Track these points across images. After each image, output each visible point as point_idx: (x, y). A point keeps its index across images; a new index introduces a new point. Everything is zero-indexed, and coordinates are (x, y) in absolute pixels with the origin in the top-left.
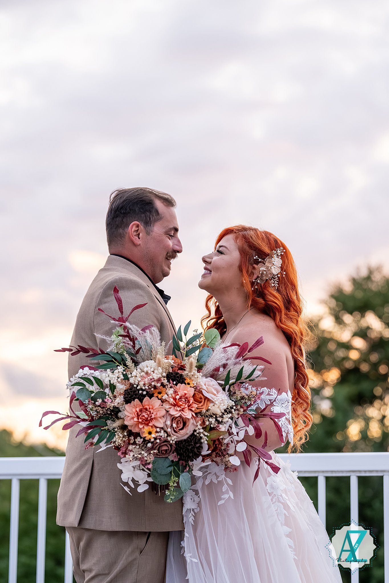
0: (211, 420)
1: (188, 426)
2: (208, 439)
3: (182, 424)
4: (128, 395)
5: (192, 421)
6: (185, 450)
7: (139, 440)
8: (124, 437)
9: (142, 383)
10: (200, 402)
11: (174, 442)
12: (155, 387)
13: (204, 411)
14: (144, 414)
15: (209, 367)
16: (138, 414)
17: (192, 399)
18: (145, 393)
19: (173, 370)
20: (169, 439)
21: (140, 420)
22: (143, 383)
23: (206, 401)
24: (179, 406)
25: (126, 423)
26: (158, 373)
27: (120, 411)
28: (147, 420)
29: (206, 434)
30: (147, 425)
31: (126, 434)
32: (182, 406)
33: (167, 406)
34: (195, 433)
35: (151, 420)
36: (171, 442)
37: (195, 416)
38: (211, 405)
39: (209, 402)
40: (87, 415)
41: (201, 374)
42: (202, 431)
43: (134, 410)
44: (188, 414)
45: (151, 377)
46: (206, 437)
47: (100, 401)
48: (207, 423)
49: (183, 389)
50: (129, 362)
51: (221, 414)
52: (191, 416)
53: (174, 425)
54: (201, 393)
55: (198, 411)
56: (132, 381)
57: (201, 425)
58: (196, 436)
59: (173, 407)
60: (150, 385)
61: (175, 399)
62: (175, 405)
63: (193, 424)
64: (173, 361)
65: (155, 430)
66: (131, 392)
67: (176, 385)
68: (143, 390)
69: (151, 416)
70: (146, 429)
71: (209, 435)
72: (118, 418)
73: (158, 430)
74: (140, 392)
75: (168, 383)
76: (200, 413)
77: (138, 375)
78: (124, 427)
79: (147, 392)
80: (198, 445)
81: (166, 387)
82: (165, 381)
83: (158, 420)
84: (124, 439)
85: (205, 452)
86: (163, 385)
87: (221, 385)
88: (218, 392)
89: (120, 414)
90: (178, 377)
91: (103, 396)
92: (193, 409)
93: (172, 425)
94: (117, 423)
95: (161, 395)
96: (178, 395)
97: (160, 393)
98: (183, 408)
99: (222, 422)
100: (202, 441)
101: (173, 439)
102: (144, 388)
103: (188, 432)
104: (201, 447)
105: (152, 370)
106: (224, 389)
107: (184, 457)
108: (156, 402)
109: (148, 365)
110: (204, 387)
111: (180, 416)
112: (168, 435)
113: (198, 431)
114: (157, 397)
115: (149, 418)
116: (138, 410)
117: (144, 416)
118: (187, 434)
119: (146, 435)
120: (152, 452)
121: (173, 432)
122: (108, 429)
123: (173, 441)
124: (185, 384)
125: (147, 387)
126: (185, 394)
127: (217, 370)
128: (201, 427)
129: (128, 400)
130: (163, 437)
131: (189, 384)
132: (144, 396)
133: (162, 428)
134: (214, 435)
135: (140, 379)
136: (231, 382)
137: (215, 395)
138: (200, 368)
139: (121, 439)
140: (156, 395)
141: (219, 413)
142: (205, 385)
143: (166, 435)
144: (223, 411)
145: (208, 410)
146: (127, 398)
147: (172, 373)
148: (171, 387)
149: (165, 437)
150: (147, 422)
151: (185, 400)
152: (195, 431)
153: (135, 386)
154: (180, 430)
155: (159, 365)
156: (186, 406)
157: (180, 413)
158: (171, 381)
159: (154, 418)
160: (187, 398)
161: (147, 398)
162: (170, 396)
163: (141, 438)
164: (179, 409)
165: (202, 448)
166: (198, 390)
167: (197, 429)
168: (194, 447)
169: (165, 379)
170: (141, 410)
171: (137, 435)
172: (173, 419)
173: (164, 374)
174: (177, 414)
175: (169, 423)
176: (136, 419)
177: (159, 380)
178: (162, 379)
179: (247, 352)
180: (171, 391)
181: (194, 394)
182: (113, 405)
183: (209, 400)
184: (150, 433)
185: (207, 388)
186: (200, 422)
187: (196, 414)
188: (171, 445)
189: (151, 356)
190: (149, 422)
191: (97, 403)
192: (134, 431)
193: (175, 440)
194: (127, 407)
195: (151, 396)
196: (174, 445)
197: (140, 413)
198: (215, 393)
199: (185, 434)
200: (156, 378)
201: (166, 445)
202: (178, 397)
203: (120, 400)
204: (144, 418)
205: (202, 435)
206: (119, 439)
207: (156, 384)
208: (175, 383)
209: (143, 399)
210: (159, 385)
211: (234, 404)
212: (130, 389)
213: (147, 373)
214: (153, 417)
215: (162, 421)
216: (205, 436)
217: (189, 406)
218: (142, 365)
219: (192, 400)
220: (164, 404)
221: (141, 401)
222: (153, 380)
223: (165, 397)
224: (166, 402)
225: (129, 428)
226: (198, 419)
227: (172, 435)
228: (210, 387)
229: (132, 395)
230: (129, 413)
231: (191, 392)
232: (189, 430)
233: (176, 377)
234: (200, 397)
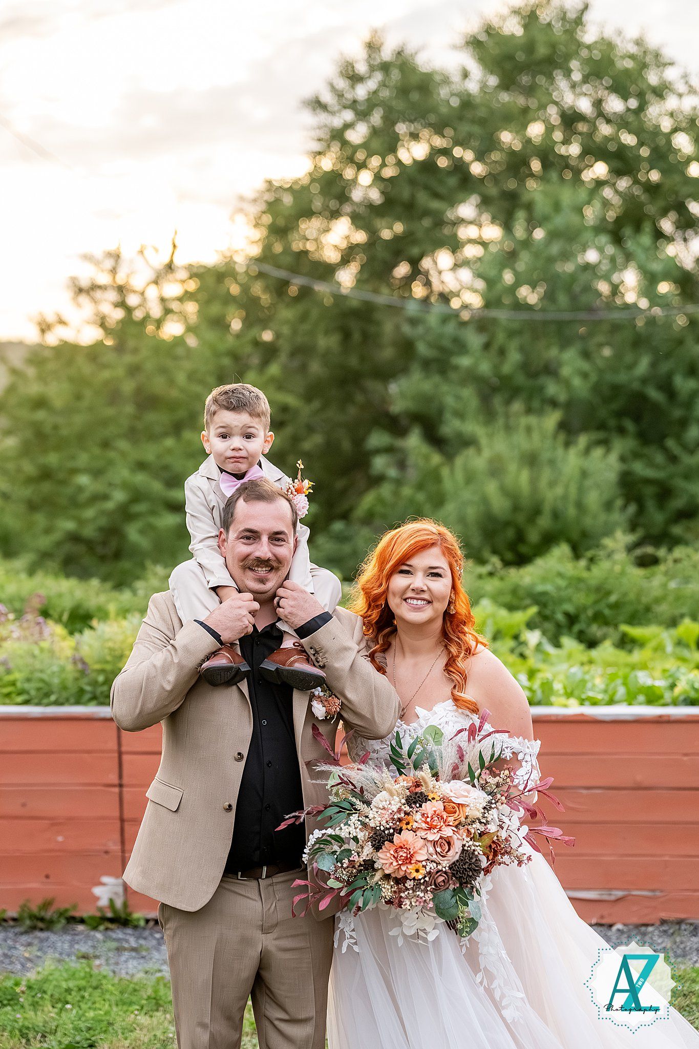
0: (474, 826)
1: (453, 844)
2: (482, 849)
3: (446, 845)
4: (375, 841)
5: (455, 837)
6: (463, 871)
7: (409, 884)
8: (392, 888)
9: (384, 823)
10: (455, 812)
11: (447, 868)
12: (400, 820)
13: (463, 819)
14: (401, 853)
15: (445, 768)
16: (394, 856)
17: (445, 813)
18: (392, 831)
19: (410, 791)
20: (440, 867)
21: (400, 862)
22: (385, 821)
23: (461, 806)
24: (435, 827)
25: (387, 872)
26: (396, 803)
27: (375, 862)
28: (406, 858)
29: (477, 844)
30: (410, 863)
31: (392, 883)
32: (437, 826)
33: (421, 833)
34: (466, 848)
35: (412, 856)
36: (444, 870)
37: (456, 830)
38: (468, 809)
39: (464, 808)
40: (340, 881)
41: (441, 781)
42: (471, 843)
43: (388, 855)
44: (448, 832)
45: (390, 811)
46: (479, 847)
47: (346, 861)
48: (473, 831)
49: (429, 808)
50: (360, 805)
51: (481, 815)
52: (452, 831)
53: (439, 850)
54: (451, 801)
55: (457, 822)
56: (372, 824)
57: (467, 836)
58: (467, 851)
59: (428, 832)
60: (393, 819)
61: (426, 823)
62: (430, 829)
63: (458, 839)
64: (405, 782)
65: (421, 864)
66: (377, 836)
67: (421, 806)
68: (389, 829)
69: (410, 852)
70: (411, 868)
71: (480, 844)
72: (376, 870)
73: (424, 863)
74: (386, 832)
75: (411, 809)
76: (459, 824)
77: (376, 816)
78: (387, 877)
79: (393, 829)
80: (474, 860)
81: (411, 813)
82: (407, 808)
83: (418, 853)
84: (393, 889)
85: (484, 863)
86: (406, 814)
87: (467, 783)
88: (468, 793)
89: (376, 866)
90: (419, 797)
91: (348, 854)
92: (451, 824)
93: (436, 851)
94: (378, 876)
95: (410, 824)
96: (428, 817)
97: (408, 824)
98: (440, 828)
99: (487, 821)
100: (476, 853)
101: (445, 864)
102: (388, 826)
103: (457, 851)
104: (478, 860)
105: (388, 803)
106: (474, 786)
107: (464, 879)
108: (406, 836)
109: (380, 799)
110: (452, 794)
111: (441, 838)
112: (436, 863)
113: (467, 845)
114: (407, 829)
115: (409, 856)
116: (392, 852)
117: (402, 856)
118: (457, 853)
119: (414, 874)
120: (429, 889)
121: (441, 858)
122: (371, 887)
123: (445, 868)
124: (429, 800)
125: (391, 824)
126: (435, 811)
127: (456, 767)
128: (469, 839)
129: (377, 848)
130: (433, 868)
131: (433, 799)
132: (393, 835)
133: (428, 860)
134: (486, 841)
135: (380, 819)
136: (476, 774)
137: (467, 797)
138: (436, 775)
139: (390, 891)
140: (404, 827)
141: (480, 816)
142: (451, 791)
143: (435, 865)
144: (483, 811)
145: (466, 818)
146: (375, 844)
147: (411, 797)
148: (417, 812)
149: (435, 867)
150: (408, 860)
151: (438, 818)
152: (464, 846)
153: (378, 828)
154: (447, 852)
155: (392, 794)
156: (442, 824)
157: (439, 835)
158: (413, 806)
159: (414, 853)
160: (438, 815)
161: (396, 835)
162: (420, 821)
163: (411, 880)
164: (435, 831)
165: (480, 861)
166: (445, 800)
167: (465, 842)
168: (470, 864)
169: (406, 805)
170: (396, 851)
171: (405, 879)
172: (435, 843)
173: (403, 801)
174: (436, 837)
175: (431, 850)
176: (395, 863)
177: (399, 810)
178: (403, 807)
179: (477, 733)
180: (418, 817)
181: (444, 807)
182: (361, 860)
183: (462, 805)
184: (417, 871)
185: (454, 793)
186: (465, 834)
187: (456, 827)
188: (446, 873)
189: (379, 788)
190: (411, 860)
191: (345, 865)
192: (399, 877)
193: (448, 865)
194: (380, 854)
195: (400, 831)
196: (449, 871)
197: (396, 856)
198: (466, 794)
199: (454, 854)
200: (395, 810)
201: (440, 875)
202: (429, 820)
203: (368, 850)
204: (403, 858)
205: (473, 848)
206: (387, 890)
207: (399, 816)
208: (418, 805)
209: (393, 839)
210: (403, 815)
211: (491, 798)
212: (375, 834)
213: (384, 808)
214: (412, 853)
215: (424, 851)
216: (477, 846)
217: (444, 823)
218: (375, 801)
219: (445, 815)
220: (418, 833)
221: (391, 841)
222: (393, 813)
223: (415, 825)
224: (419, 830)
225: (393, 875)
226: (461, 832)
227: (441, 862)
228: (457, 790)
229: (379, 839)
230: (385, 860)
231: (439, 806)
232: (457, 848)
233: (416, 798)
234: (451, 807)
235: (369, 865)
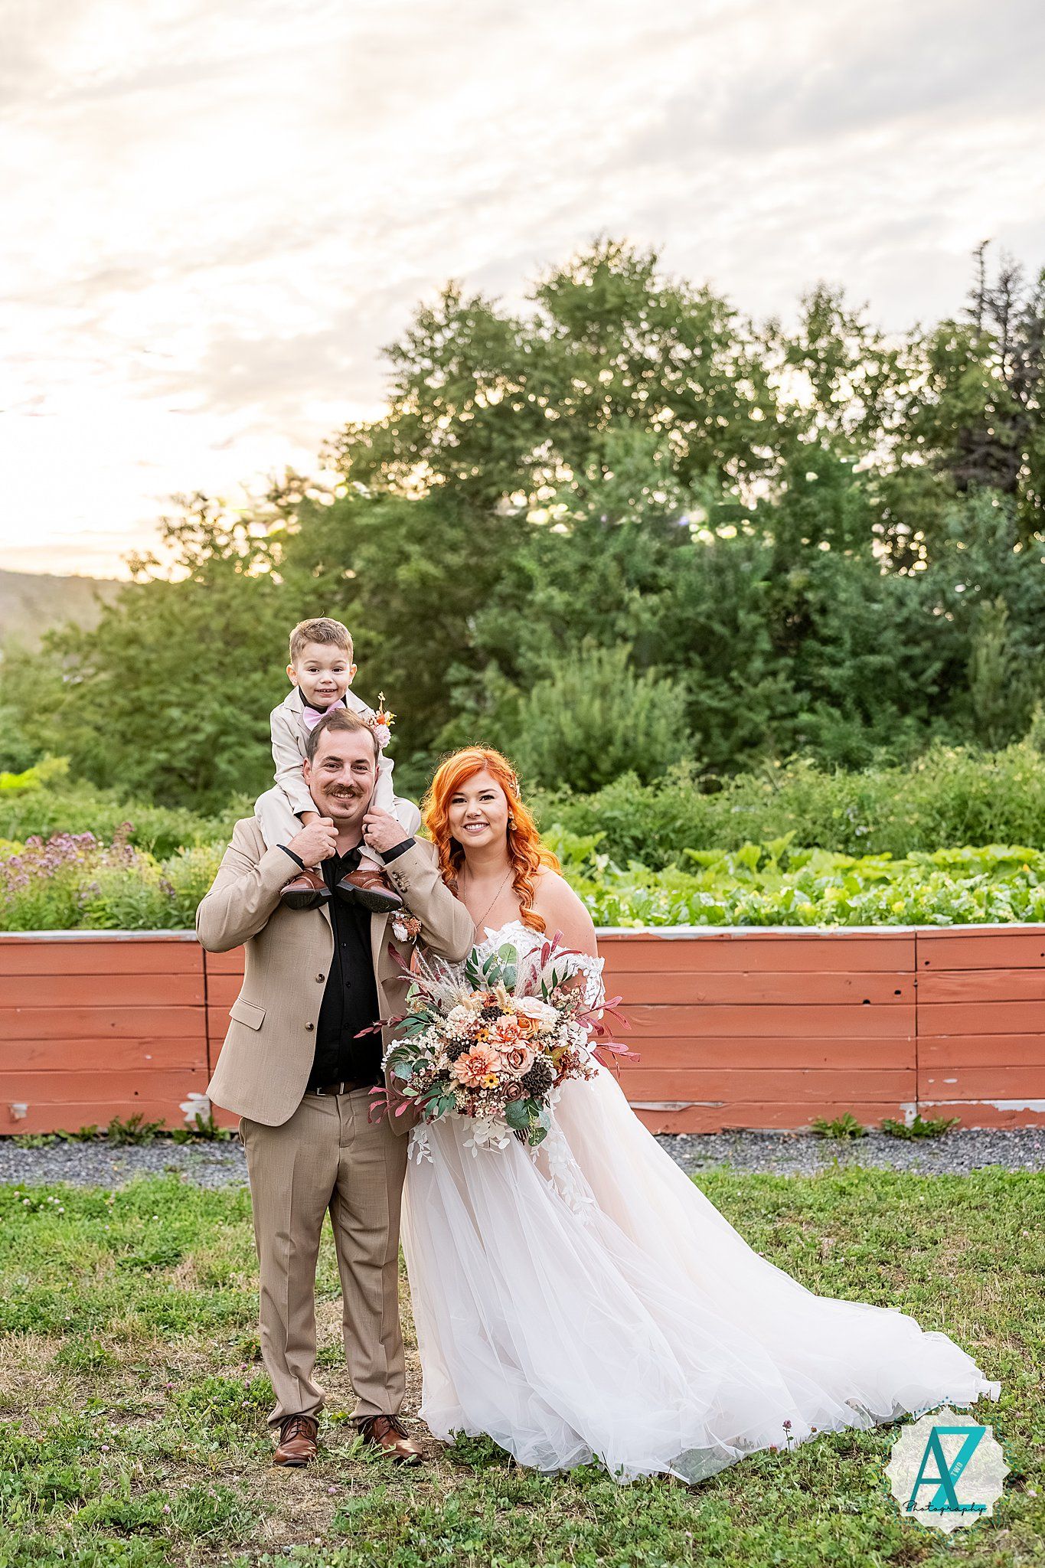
0: (546, 1039)
1: (526, 1056)
2: (552, 1061)
3: (519, 1057)
4: (451, 1052)
5: (527, 1050)
6: (534, 1083)
7: (483, 1094)
8: (465, 1097)
9: (459, 1034)
10: (528, 1026)
11: (519, 1079)
12: (475, 1032)
13: (535, 1033)
14: (476, 1064)
15: (520, 987)
16: (469, 1067)
18: (467, 1042)
19: (485, 1006)
20: (513, 1078)
21: (475, 1073)
22: (461, 1033)
23: (533, 1022)
24: (509, 1040)
25: (461, 1081)
26: (472, 1016)
27: (450, 1072)
28: (481, 1069)
29: (548, 1056)
30: (484, 1074)
31: (466, 1093)
32: (511, 1038)
33: (496, 1046)
34: (537, 1061)
35: (486, 1067)
36: (516, 1080)
37: (529, 1043)
38: (540, 1024)
39: (536, 1023)
40: (416, 1090)
41: (515, 997)
42: (542, 1055)
43: (464, 1065)
44: (521, 1045)
45: (466, 1023)
46: (550, 1060)
47: (423, 1070)
48: (544, 1045)
49: (504, 1021)
50: (436, 1017)
51: (554, 1029)
52: (525, 1045)
53: (512, 1062)
54: (524, 1016)
55: (530, 1036)
56: (448, 1036)
57: (539, 1050)
58: (538, 1063)
59: (503, 1044)
60: (469, 1032)
61: (501, 1035)
62: (503, 1041)
63: (530, 1052)
64: (481, 997)
65: (494, 1075)
66: (452, 1047)
67: (495, 1019)
68: (464, 1041)
69: (484, 1063)
70: (485, 1079)
71: (551, 1056)
72: (451, 1080)
73: (498, 1074)
74: (462, 1043)
75: (486, 1022)
76: (532, 1037)
77: (451, 1028)
78: (461, 1087)
79: (469, 1040)
80: (544, 1072)
81: (486, 1026)
82: (483, 1021)
83: (493, 1064)
84: (466, 1099)
85: (555, 1076)
86: (482, 1026)
87: (539, 999)
88: (540, 1008)
89: (451, 1076)
90: (494, 1011)
91: (424, 1063)
92: (524, 1037)
93: (510, 1063)
94: (453, 1085)
95: (485, 1037)
96: (502, 1029)
97: (483, 1036)
98: (514, 1041)
99: (558, 1036)
100: (547, 1065)
101: (518, 1076)
102: (464, 1038)
103: (529, 1063)
104: (548, 1073)
105: (464, 1015)
106: (545, 1002)
107: (535, 1090)
108: (481, 1048)
109: (456, 1013)
110: (525, 1009)
111: (514, 1050)
112: (510, 1074)
113: (538, 1058)
114: (482, 1041)
115: (483, 1067)
116: (468, 1063)
117: (476, 1067)
118: (529, 1065)
119: (488, 1084)
120: (502, 1098)
121: (514, 1069)
122: (445, 1095)
123: (517, 1078)
124: (504, 1014)
125: (467, 1036)
126: (509, 1025)
127: (529, 985)
128: (540, 1052)
129: (453, 1059)
130: (506, 1079)
131: (508, 1013)
132: (468, 1046)
133: (501, 1071)
134: (557, 1053)
135: (455, 1031)
136: (549, 990)
137: (539, 1012)
138: (511, 992)
139: (464, 1100)
140: (479, 1039)
141: (552, 1029)
142: (524, 1006)
143: (508, 1076)
144: (555, 1025)
145: (539, 1031)
146: (451, 1055)
147: (485, 1010)
148: (491, 1025)
149: (508, 1078)
150: (483, 1070)
151: (512, 1031)
152: (535, 1059)
153: (454, 1039)
154: (520, 1064)
155: (468, 1007)
156: (516, 1037)
157: (513, 1047)
158: (488, 1019)
159: (488, 1064)
160: (512, 1028)
161: (471, 1047)
162: (494, 1034)
163: (484, 1090)
164: (509, 1043)
165: (551, 1073)
166: (520, 1015)
167: (536, 1055)
168: (541, 1077)
169: (482, 1018)
170: (471, 1062)
171: (478, 1088)
172: (508, 1055)
173: (478, 1014)
174: (510, 1049)
175: (505, 1061)
176: (470, 1074)
177: (476, 1023)
178: (478, 1020)
179: (550, 952)
180: (493, 1029)
181: (518, 1020)
182: (439, 1068)
183: (535, 1020)
184: (491, 1081)
185: (527, 1009)
186: (537, 1047)
187: (529, 1040)
188: (518, 1084)
189: (455, 1002)
190: (485, 1071)
191: (422, 1074)
192: (473, 1086)
193: (520, 1076)
194: (455, 1064)
195: (475, 1043)
196: (522, 1082)
197: (471, 1066)
198: (538, 1009)
199: (526, 1067)
200: (472, 1022)
201: (512, 1086)
202: (503, 1032)
203: (444, 1060)
204: (478, 1068)
205: (544, 1060)
206: (461, 1099)
207: (475, 1029)
208: (493, 1018)
209: (468, 1049)
210: (478, 1028)
211: (563, 1013)
212: (451, 1045)
213: (460, 1021)
214: (486, 1064)
215: (498, 1063)
216: (548, 1059)
217: (518, 1036)
218: (451, 1015)
219: (518, 1028)
220: (492, 1045)
221: (467, 1052)
222: (469, 1025)
223: (491, 1037)
224: (493, 1042)
225: (467, 1085)
226: (533, 1045)
227: (514, 1073)
228: (530, 1006)
229: (455, 1050)
230: (460, 1070)
231: (514, 1020)
232: (529, 1060)
233: (491, 1012)
234: (525, 1021)
235: (445, 1075)
